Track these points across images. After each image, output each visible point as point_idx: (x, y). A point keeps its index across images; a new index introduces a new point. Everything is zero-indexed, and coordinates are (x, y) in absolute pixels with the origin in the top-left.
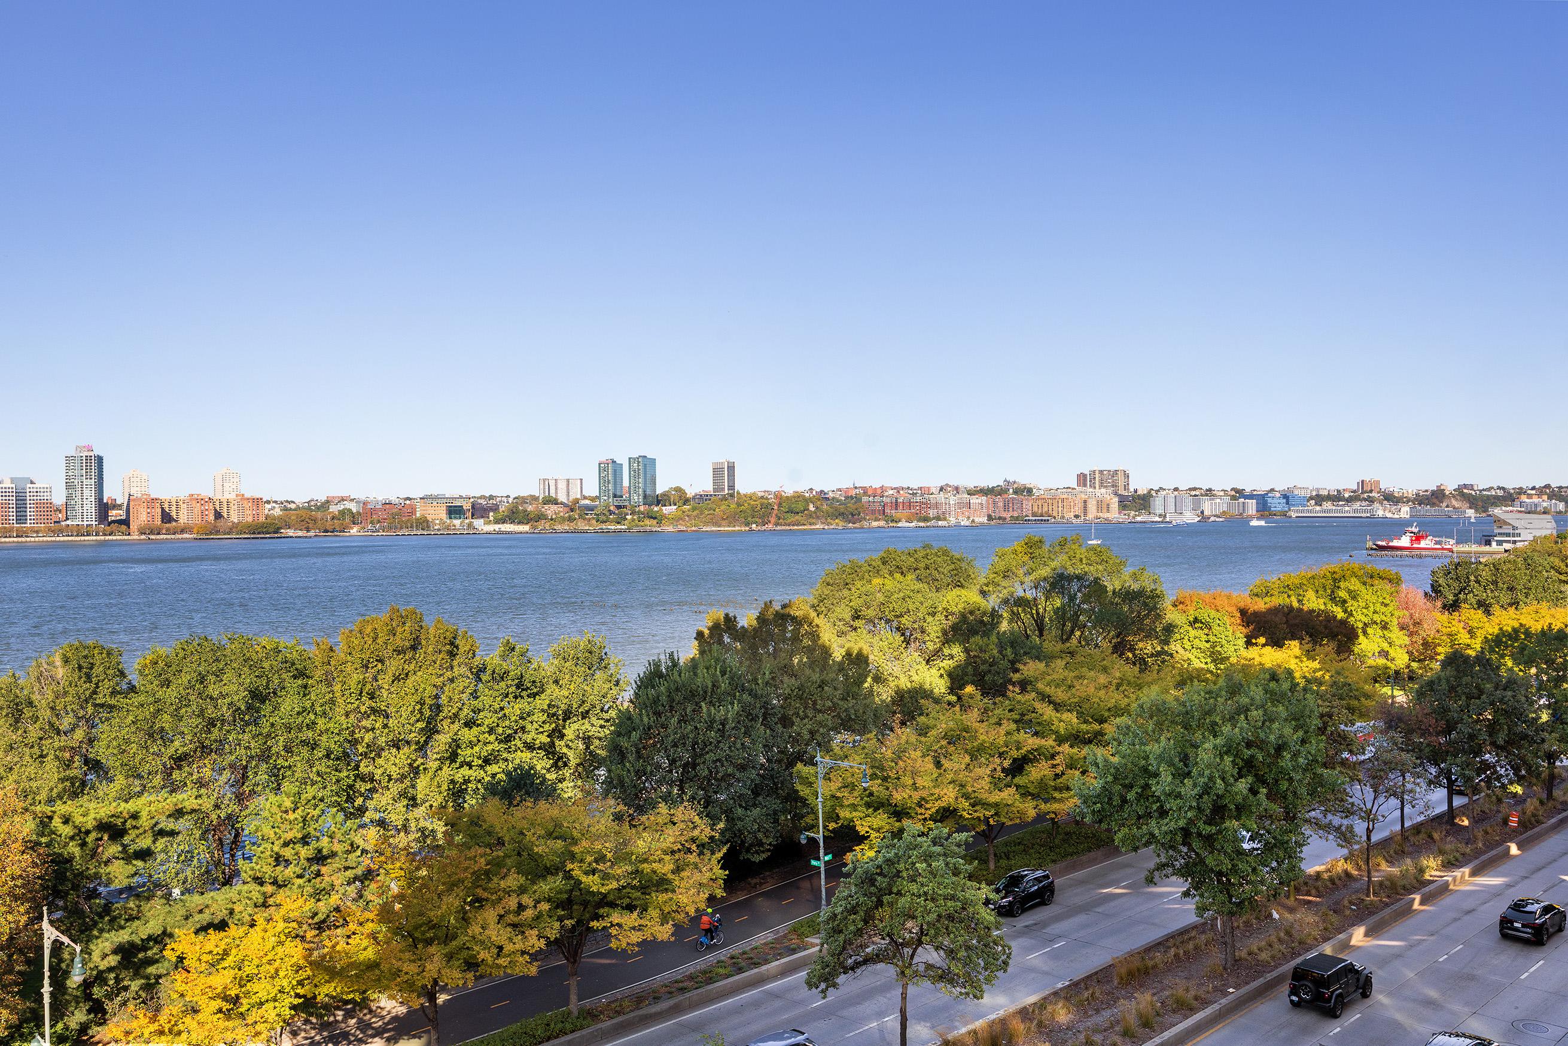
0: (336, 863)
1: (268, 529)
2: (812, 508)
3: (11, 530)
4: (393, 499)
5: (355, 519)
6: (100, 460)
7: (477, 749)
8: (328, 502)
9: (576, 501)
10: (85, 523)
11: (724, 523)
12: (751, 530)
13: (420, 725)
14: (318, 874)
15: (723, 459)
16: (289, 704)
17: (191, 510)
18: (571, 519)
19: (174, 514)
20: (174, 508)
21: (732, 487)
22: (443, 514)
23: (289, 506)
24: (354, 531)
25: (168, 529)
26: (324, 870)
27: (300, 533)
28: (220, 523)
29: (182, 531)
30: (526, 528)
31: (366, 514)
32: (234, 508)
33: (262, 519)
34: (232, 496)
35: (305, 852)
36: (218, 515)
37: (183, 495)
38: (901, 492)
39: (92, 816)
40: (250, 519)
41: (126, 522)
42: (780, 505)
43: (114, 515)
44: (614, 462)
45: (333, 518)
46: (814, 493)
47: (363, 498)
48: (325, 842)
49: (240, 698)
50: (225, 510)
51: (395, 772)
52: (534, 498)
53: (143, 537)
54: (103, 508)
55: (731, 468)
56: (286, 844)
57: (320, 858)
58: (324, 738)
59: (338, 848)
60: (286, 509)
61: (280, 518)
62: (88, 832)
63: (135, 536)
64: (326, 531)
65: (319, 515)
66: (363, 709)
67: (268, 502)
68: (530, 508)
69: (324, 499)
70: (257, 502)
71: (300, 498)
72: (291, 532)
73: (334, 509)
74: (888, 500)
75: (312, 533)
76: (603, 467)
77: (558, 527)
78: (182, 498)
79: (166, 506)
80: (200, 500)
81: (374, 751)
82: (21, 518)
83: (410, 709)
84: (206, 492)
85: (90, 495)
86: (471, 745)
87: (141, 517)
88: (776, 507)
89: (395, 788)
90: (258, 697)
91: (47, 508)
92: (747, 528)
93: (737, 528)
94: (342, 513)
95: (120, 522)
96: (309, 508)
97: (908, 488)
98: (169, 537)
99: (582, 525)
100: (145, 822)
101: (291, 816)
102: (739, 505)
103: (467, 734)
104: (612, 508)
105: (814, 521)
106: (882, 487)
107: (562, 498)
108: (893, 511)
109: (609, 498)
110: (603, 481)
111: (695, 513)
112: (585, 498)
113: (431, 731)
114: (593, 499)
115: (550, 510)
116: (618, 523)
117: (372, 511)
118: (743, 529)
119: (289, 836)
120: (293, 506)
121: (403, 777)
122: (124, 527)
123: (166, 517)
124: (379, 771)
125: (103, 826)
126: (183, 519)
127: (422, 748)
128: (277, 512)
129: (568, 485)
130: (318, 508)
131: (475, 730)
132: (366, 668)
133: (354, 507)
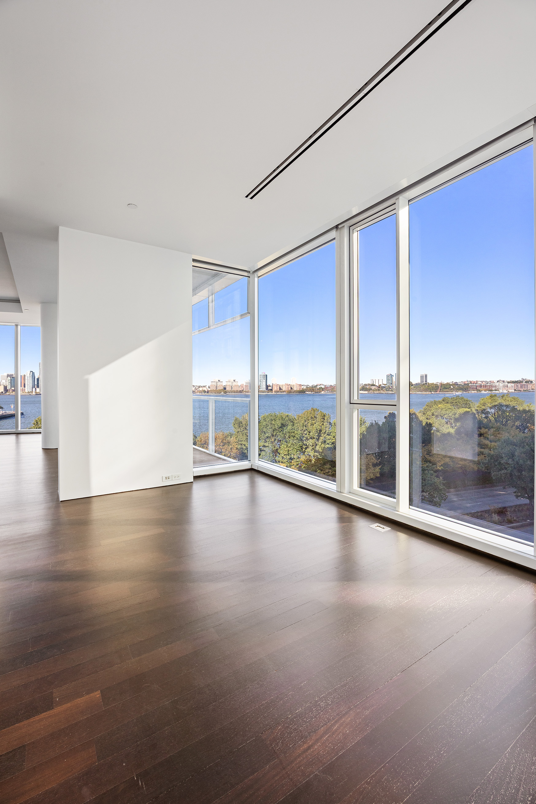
0: (295, 460)
1: (302, 392)
2: (452, 387)
4: (332, 385)
5: (323, 389)
6: (266, 375)
7: (330, 440)
8: (317, 385)
9: (381, 385)
10: (263, 390)
11: (424, 391)
12: (432, 393)
13: (316, 434)
14: (291, 462)
15: (423, 374)
16: (289, 427)
17: (285, 387)
18: (379, 390)
20: (282, 387)
21: (426, 381)
23: (308, 386)
24: (323, 392)
25: (280, 392)
26: (292, 461)
27: (310, 393)
28: (292, 390)
29: (284, 392)
30: (366, 392)
32: (295, 387)
33: (301, 389)
34: (294, 384)
35: (288, 457)
36: (291, 388)
37: (284, 384)
38: (483, 382)
40: (298, 389)
41: (272, 390)
42: (441, 386)
43: (270, 388)
44: (391, 375)
45: (318, 389)
46: (453, 383)
47: (325, 385)
48: (292, 456)
49: (280, 425)
50: (293, 387)
51: (311, 444)
52: (369, 384)
53: (275, 393)
54: (267, 387)
55: (426, 376)
56: (284, 455)
57: (291, 459)
58: (296, 435)
59: (295, 457)
60: (307, 387)
61: (305, 389)
63: (274, 393)
64: (316, 392)
65: (314, 388)
66: (304, 429)
67: (303, 385)
68: (368, 387)
69: (316, 385)
70: (300, 385)
71: (310, 385)
72: (308, 393)
73: (318, 387)
74: (478, 385)
75: (313, 393)
76: (388, 376)
77: (375, 392)
79: (280, 386)
80: (287, 385)
81: (307, 439)
83: (315, 431)
84: (289, 383)
85: (264, 383)
86: (329, 439)
87: (275, 389)
88: (440, 387)
90: (283, 425)
92: (431, 393)
93: (428, 393)
94: (320, 388)
95: (270, 390)
96: (312, 387)
97: (486, 381)
98: (281, 393)
99: (382, 392)
102: (428, 386)
103: (328, 437)
104: (390, 387)
105: (452, 391)
106: (477, 381)
107: (377, 384)
108: (480, 388)
109: (389, 384)
110: (388, 380)
111: (414, 389)
112: (383, 384)
113: (319, 436)
114: (385, 385)
115: (373, 388)
116: (392, 391)
117: (327, 388)
118: (429, 393)
119: (285, 453)
120: (309, 386)
121: (313, 446)
122: (271, 391)
123: (280, 389)
124: (308, 444)
126: (284, 389)
127: (318, 440)
128: (305, 388)
129: (379, 381)
130: (315, 387)
131: (330, 436)
132: (305, 421)
133: (323, 387)
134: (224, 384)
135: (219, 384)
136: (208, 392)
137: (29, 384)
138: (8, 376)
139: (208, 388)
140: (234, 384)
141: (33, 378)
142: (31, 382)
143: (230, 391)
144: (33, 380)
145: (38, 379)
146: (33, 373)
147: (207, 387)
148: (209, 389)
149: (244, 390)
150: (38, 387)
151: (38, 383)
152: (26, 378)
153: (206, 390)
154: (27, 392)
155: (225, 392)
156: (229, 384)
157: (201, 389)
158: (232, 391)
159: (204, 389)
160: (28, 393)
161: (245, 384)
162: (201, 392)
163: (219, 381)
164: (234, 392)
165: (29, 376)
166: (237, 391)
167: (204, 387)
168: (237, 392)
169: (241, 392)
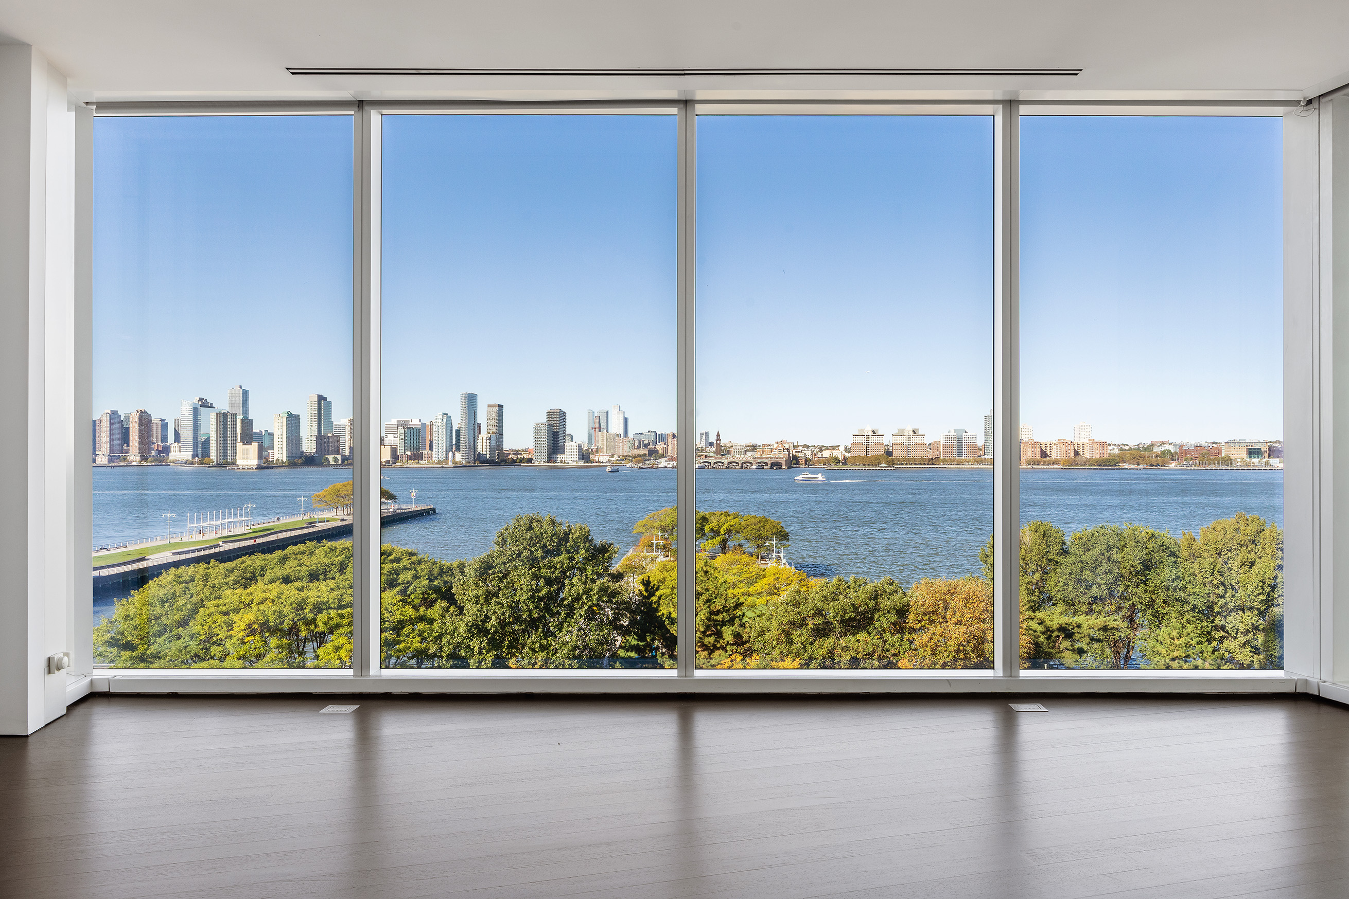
1: (1108, 464)
3: (954, 461)
4: (1204, 444)
5: (1173, 457)
8: (1152, 445)
16: (1168, 573)
17: (1059, 449)
19: (1048, 452)
20: (1048, 448)
22: (1244, 455)
23: (1124, 448)
24: (1173, 465)
25: (1044, 462)
27: (1133, 466)
28: (1078, 458)
29: (1054, 463)
31: (1182, 453)
32: (1086, 448)
33: (1106, 456)
34: (1086, 441)
36: (1077, 453)
37: (1054, 439)
39: (1055, 622)
40: (1098, 456)
45: (1157, 456)
47: (1179, 442)
49: (1136, 564)
50: (1081, 450)
53: (1029, 466)
56: (1173, 659)
58: (1191, 598)
60: (1121, 450)
61: (1118, 456)
62: (1053, 632)
64: (1152, 465)
65: (1147, 454)
67: (1109, 445)
69: (1149, 443)
70: (1103, 444)
71: (1132, 442)
72: (1126, 466)
73: (1157, 450)
75: (1141, 467)
78: (1054, 442)
79: (1044, 447)
80: (1065, 443)
81: (1226, 612)
82: (959, 454)
84: (1069, 438)
87: (1028, 454)
89: (1242, 639)
90: (1147, 566)
91: (974, 447)
94: (1164, 453)
96: (1138, 449)
98: (1045, 467)
100: (1085, 629)
101: (1177, 642)
117: (1186, 452)
119: (1176, 654)
120: (1127, 448)
123: (1044, 454)
125: (1062, 629)
126: (1054, 455)
128: (1116, 451)
130: (1145, 449)
132: (1220, 554)
133: (1172, 449)
134: (887, 440)
135: (873, 440)
136: (845, 461)
137: (440, 442)
138: (399, 424)
139: (844, 452)
140: (915, 440)
141: (449, 429)
142: (444, 439)
143: (904, 460)
144: (449, 433)
145: (458, 432)
146: (449, 419)
147: (842, 448)
148: (847, 455)
149: (942, 458)
150: (458, 449)
151: (458, 441)
152: (435, 429)
153: (841, 458)
154: (436, 460)
155: (891, 463)
156: (900, 440)
157: (826, 454)
158: (909, 460)
159: (835, 453)
160: (439, 463)
161: (942, 442)
162: (826, 462)
163: (874, 432)
164: (914, 461)
165: (440, 424)
166: (923, 459)
167: (833, 448)
168: (922, 461)
169: (932, 461)
